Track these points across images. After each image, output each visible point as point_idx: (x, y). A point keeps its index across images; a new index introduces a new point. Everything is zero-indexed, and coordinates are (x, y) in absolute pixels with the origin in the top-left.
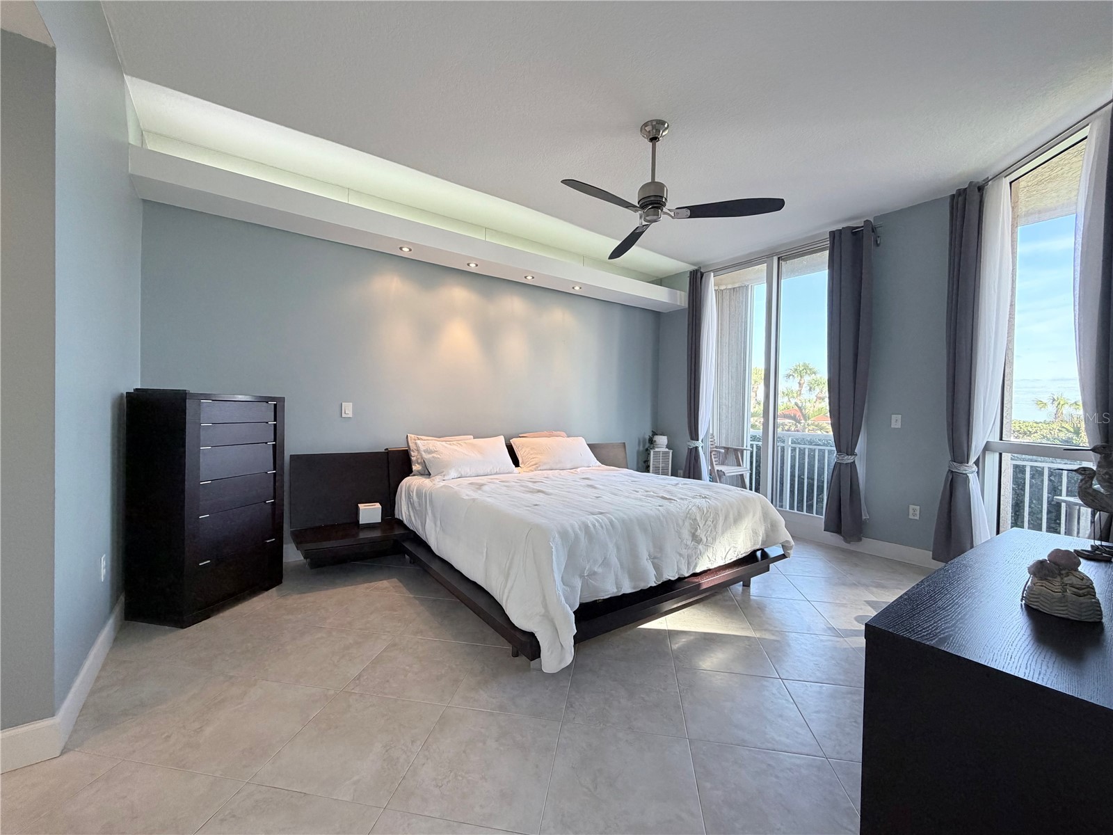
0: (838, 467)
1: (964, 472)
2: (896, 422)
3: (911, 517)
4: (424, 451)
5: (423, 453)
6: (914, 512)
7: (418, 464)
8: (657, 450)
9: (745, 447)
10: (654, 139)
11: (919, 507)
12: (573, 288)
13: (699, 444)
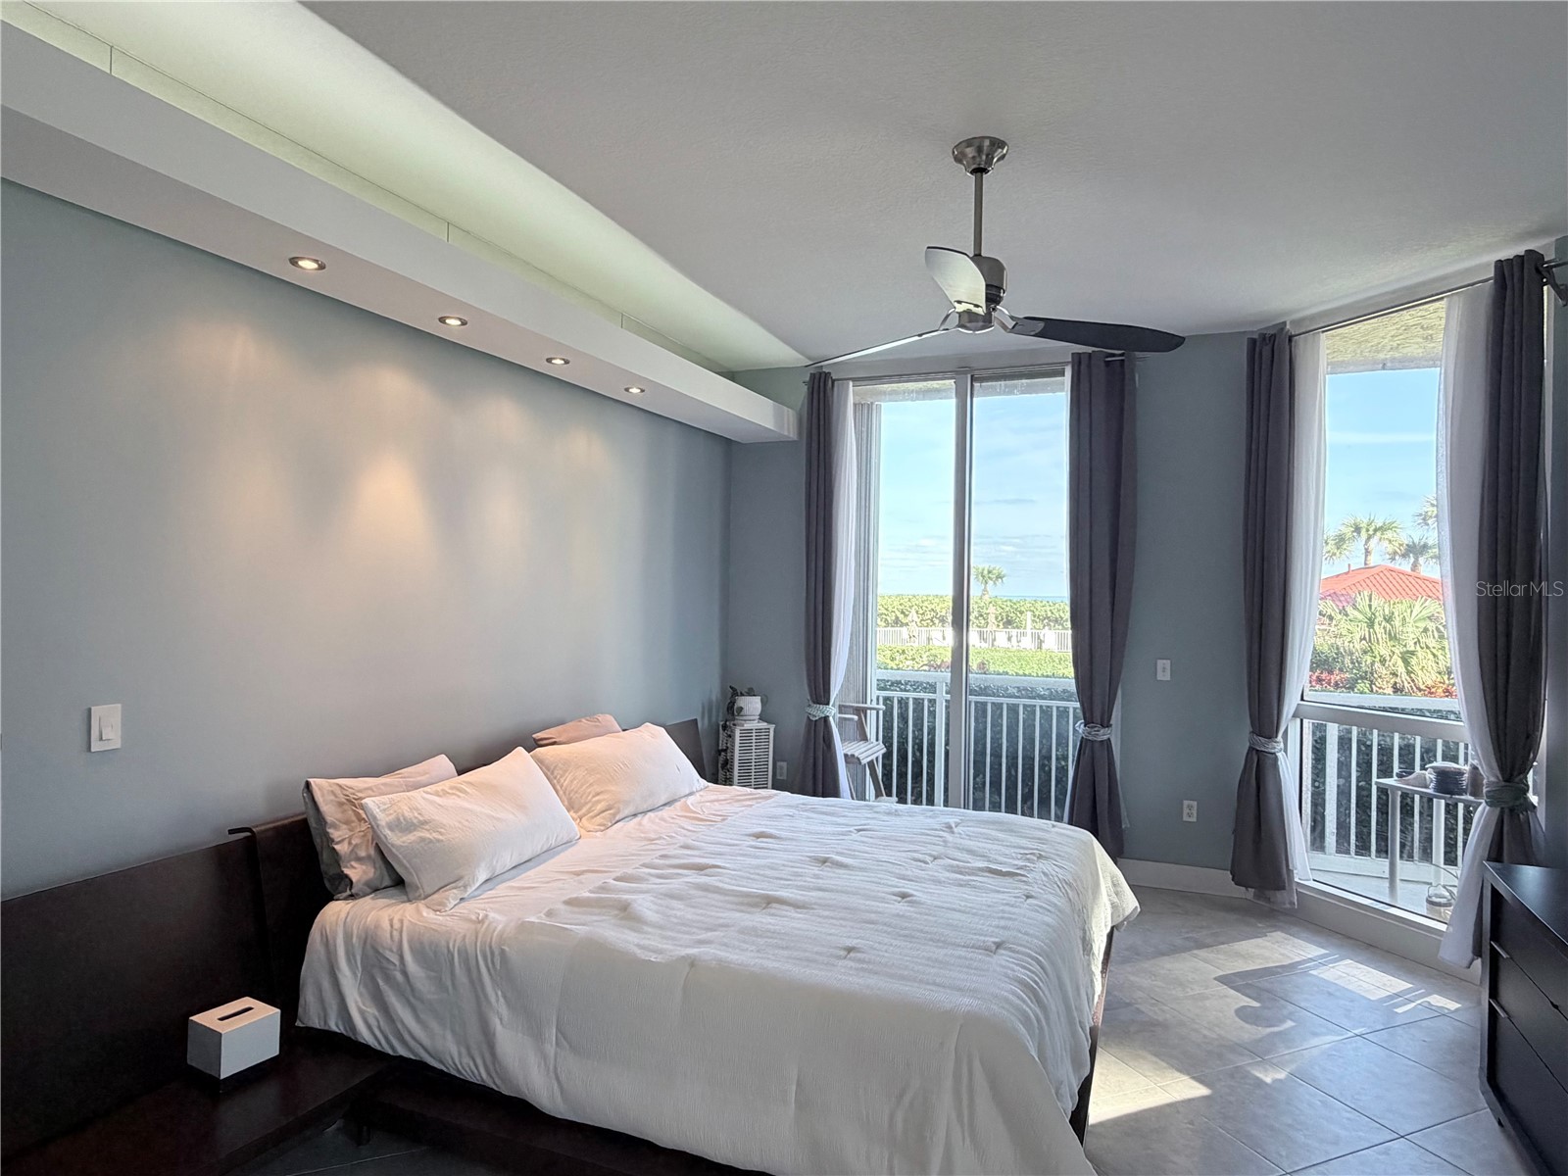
0: (1085, 745)
1: (1273, 751)
2: (1164, 671)
3: (1186, 818)
4: (391, 829)
5: (387, 832)
6: (1190, 812)
7: (359, 859)
8: (747, 726)
9: (868, 705)
10: (979, 171)
11: (1196, 803)
12: (627, 390)
13: (832, 711)
